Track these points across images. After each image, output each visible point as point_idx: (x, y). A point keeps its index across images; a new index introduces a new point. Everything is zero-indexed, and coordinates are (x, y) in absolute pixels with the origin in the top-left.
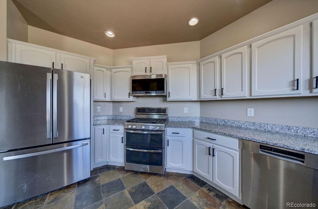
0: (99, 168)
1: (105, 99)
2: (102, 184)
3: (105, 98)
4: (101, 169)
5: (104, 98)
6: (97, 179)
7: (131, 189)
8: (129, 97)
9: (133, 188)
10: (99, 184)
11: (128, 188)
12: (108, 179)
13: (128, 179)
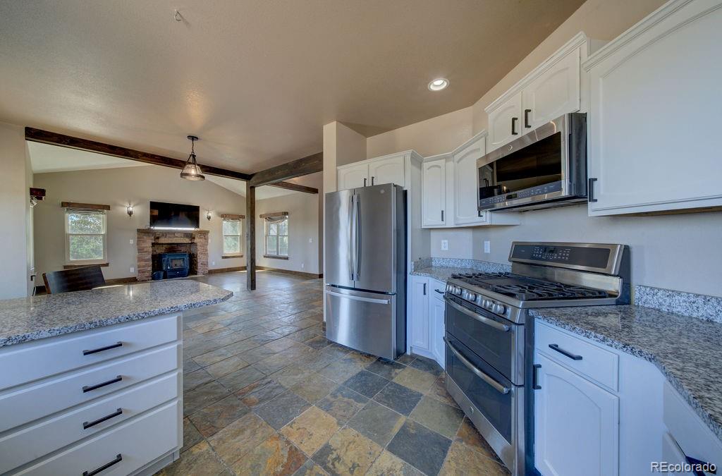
0: (419, 358)
1: (444, 223)
2: (393, 381)
3: (443, 220)
4: (421, 361)
5: (441, 222)
6: (397, 371)
7: (412, 424)
8: (480, 216)
9: (418, 427)
10: (392, 378)
11: (411, 419)
12: (409, 380)
13: (432, 407)
